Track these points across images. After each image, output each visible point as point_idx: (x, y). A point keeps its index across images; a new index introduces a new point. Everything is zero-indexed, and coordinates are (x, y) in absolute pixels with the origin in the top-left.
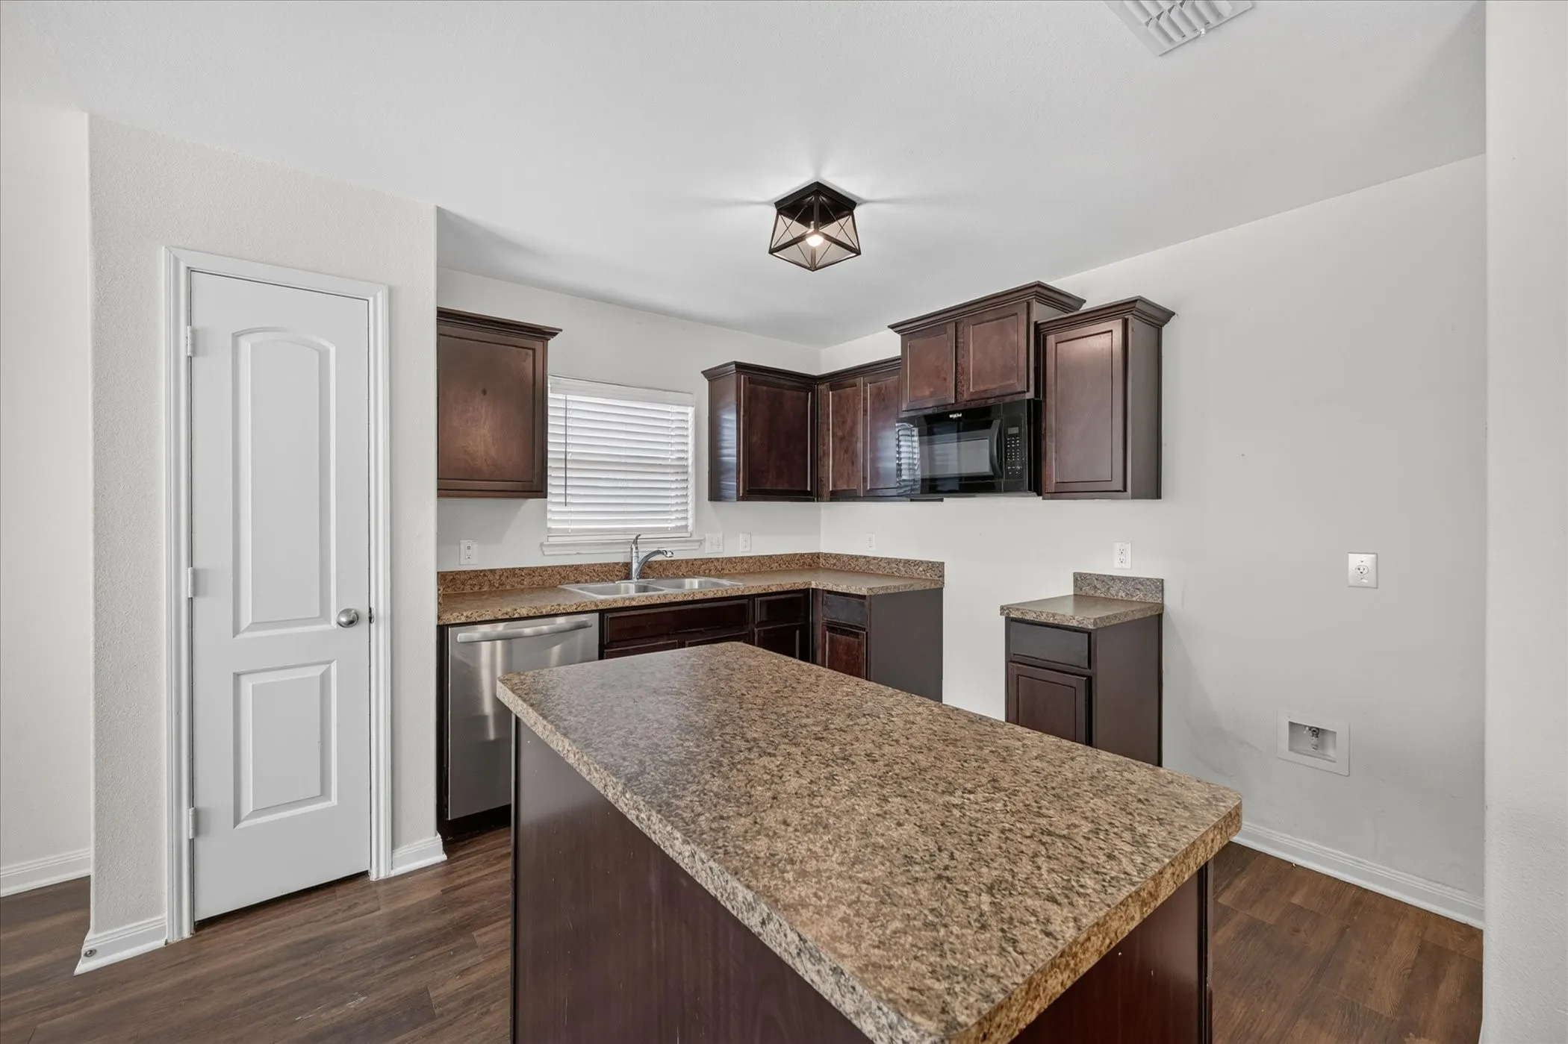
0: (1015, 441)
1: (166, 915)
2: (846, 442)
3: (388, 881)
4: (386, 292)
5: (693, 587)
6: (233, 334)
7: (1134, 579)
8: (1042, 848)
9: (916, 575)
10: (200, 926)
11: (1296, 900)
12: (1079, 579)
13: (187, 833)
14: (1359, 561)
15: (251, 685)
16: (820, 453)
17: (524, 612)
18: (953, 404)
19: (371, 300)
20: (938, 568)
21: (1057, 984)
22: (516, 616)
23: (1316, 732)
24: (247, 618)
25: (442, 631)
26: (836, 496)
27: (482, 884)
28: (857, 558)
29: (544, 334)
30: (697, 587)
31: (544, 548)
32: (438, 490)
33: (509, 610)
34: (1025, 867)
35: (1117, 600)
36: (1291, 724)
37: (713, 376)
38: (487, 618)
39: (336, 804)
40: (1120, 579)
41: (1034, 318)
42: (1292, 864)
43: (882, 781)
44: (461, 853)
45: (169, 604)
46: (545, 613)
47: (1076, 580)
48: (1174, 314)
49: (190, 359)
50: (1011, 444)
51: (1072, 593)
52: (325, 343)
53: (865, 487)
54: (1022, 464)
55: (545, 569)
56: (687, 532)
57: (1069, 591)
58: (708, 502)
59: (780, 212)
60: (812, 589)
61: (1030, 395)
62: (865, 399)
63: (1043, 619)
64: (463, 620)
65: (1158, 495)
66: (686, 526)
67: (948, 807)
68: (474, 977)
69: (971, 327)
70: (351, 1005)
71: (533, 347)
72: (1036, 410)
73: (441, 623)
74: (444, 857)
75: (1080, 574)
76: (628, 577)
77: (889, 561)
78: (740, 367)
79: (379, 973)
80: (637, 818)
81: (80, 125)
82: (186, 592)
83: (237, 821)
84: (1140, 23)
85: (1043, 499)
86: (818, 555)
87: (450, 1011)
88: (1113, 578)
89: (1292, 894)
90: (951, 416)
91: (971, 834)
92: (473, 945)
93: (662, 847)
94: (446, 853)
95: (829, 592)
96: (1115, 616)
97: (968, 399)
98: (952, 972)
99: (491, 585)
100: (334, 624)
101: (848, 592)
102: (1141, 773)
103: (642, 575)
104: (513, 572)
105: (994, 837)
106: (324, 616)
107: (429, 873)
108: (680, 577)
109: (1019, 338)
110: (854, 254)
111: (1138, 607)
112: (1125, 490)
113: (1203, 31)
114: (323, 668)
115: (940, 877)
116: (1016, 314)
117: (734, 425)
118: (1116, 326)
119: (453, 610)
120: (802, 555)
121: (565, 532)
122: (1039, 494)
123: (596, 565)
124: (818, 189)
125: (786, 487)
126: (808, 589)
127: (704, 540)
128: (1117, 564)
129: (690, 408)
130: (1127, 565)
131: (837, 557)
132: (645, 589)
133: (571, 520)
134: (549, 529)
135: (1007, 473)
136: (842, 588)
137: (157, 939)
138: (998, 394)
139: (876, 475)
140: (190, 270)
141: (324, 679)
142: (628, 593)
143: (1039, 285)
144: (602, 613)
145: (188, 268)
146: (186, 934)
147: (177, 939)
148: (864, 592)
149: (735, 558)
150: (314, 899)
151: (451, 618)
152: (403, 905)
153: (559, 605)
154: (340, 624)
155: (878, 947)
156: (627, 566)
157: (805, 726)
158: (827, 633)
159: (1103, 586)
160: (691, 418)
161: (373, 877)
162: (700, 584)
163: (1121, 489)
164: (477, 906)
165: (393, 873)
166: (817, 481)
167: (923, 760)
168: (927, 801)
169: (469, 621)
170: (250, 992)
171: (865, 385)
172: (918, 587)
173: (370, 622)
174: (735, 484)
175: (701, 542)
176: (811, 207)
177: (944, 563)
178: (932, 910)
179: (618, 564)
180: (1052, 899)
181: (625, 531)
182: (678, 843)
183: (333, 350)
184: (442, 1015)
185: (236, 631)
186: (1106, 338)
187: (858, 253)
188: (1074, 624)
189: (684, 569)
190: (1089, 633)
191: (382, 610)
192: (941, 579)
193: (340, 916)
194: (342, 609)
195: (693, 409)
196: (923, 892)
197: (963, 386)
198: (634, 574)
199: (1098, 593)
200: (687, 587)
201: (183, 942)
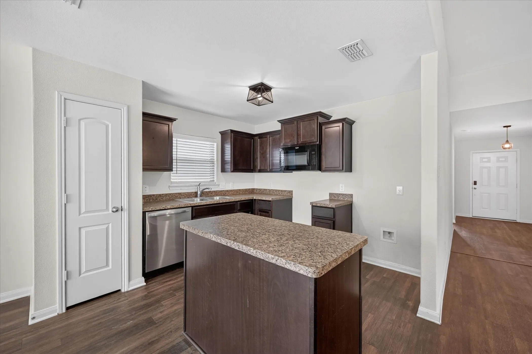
0: (314, 155)
1: (58, 305)
2: (264, 155)
3: (127, 292)
4: (127, 107)
5: (217, 199)
6: (79, 119)
7: (345, 194)
8: (329, 246)
9: (284, 195)
10: (68, 308)
11: (384, 276)
12: (331, 194)
13: (64, 278)
14: (399, 188)
15: (84, 231)
16: (256, 157)
17: (169, 207)
18: (296, 145)
19: (122, 109)
20: (291, 192)
21: (334, 265)
22: (167, 208)
23: (389, 233)
24: (83, 210)
25: (144, 213)
26: (260, 171)
27: (160, 290)
28: (266, 190)
29: (171, 120)
30: (218, 199)
31: (170, 188)
32: (143, 169)
33: (164, 206)
34: (326, 249)
35: (341, 200)
36: (383, 231)
37: (223, 134)
38: (158, 209)
39: (111, 268)
40: (341, 194)
41: (319, 121)
42: (384, 268)
43: (293, 238)
44: (150, 283)
45: (59, 205)
46: (175, 207)
47: (330, 195)
48: (355, 122)
49: (65, 127)
50: (313, 156)
51: (329, 198)
52: (108, 123)
53: (270, 168)
54: (316, 162)
55: (170, 194)
56: (214, 182)
57: (328, 198)
58: (221, 173)
59: (250, 89)
60: (254, 199)
61: (318, 143)
62: (270, 142)
63: (322, 205)
64: (150, 210)
65: (351, 171)
66: (214, 180)
67: (308, 241)
68: (165, 313)
69: (302, 123)
70: (129, 323)
71: (168, 124)
72: (320, 147)
73: (144, 211)
74: (145, 284)
75: (331, 193)
76: (196, 196)
77: (276, 191)
78: (232, 131)
79: (134, 315)
80: (239, 248)
81: (29, 51)
82: (64, 202)
83: (80, 275)
84: (347, 56)
85: (321, 172)
86: (254, 189)
87: (160, 322)
88: (340, 194)
89: (384, 274)
90: (296, 148)
91: (314, 245)
92: (162, 306)
93: (247, 253)
94: (145, 282)
95: (259, 200)
96: (340, 204)
97: (301, 143)
98: (316, 262)
99: (153, 199)
100: (110, 211)
101: (265, 199)
102: (348, 234)
103: (201, 196)
104: (160, 195)
105: (319, 245)
106: (107, 209)
107: (141, 289)
108: (212, 196)
109: (315, 126)
110: (271, 103)
111: (346, 202)
112: (343, 170)
113: (361, 58)
114: (107, 225)
115: (310, 251)
116: (314, 120)
117: (230, 149)
118: (341, 124)
119: (146, 207)
120: (249, 189)
121: (176, 182)
122: (320, 171)
123: (186, 193)
124: (262, 84)
125: (245, 168)
126: (253, 199)
127: (220, 185)
128: (341, 190)
129: (215, 143)
130: (343, 191)
131: (260, 190)
132: (202, 200)
133: (178, 179)
134: (171, 181)
135: (312, 165)
136: (264, 199)
137: (56, 313)
138: (309, 142)
139: (273, 165)
140: (65, 99)
141: (107, 229)
142: (197, 201)
143: (320, 112)
144: (192, 207)
145: (64, 98)
146: (64, 311)
147: (61, 313)
148: (270, 199)
149: (229, 190)
150: (104, 298)
151: (146, 209)
152: (136, 297)
153: (179, 205)
154: (113, 212)
155: (301, 260)
156: (196, 193)
157: (270, 229)
158: (259, 212)
159: (337, 197)
160: (215, 146)
161: (123, 291)
162: (219, 198)
163: (342, 169)
164: (160, 296)
165: (129, 289)
166: (255, 167)
167: (301, 234)
168: (304, 241)
169: (152, 210)
170: (93, 323)
171: (270, 137)
172: (285, 198)
173: (122, 211)
174: (230, 167)
175: (219, 185)
176: (260, 89)
178: (310, 255)
179: (193, 192)
180: (332, 253)
181: (195, 182)
182: (252, 251)
183: (110, 125)
184: (158, 323)
185: (80, 214)
186: (338, 128)
187: (272, 102)
188: (330, 206)
189: (213, 194)
190: (334, 209)
191: (126, 207)
192: (292, 195)
193: (115, 302)
194: (113, 207)
195: (216, 143)
196: (308, 253)
197: (299, 139)
198: (198, 196)
199: (336, 199)
200: (215, 199)
201: (63, 313)
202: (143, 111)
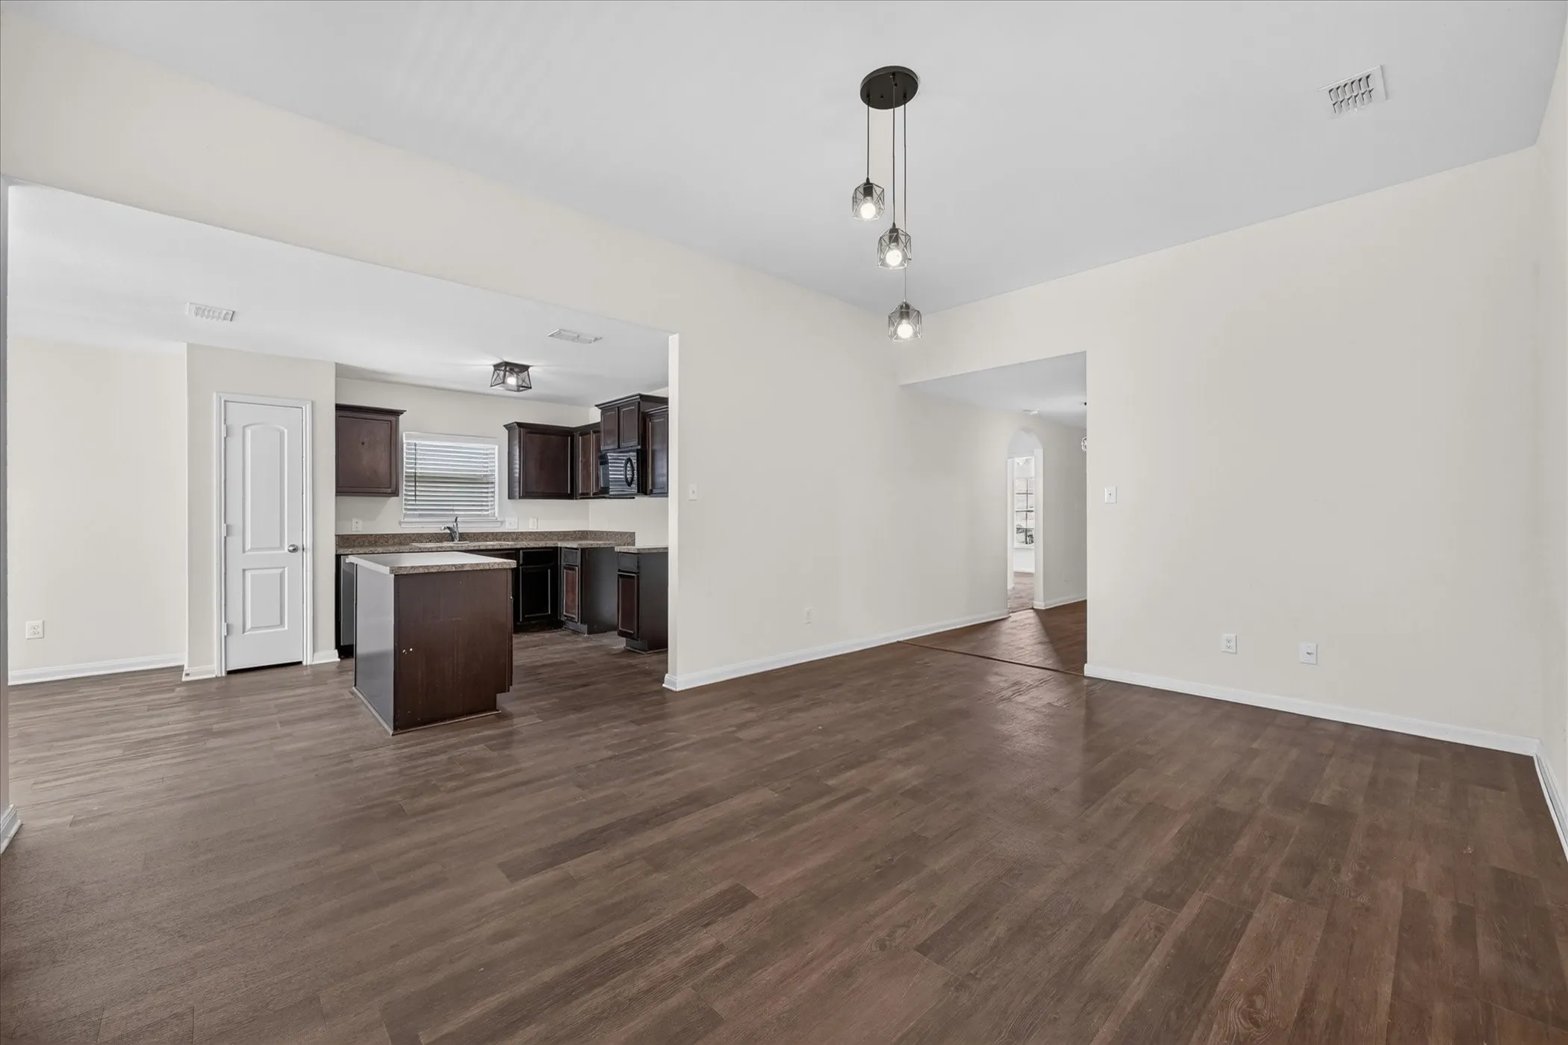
1: (215, 665)
3: (312, 666)
4: (311, 403)
6: (243, 427)
10: (230, 673)
13: (224, 632)
15: (250, 574)
18: (617, 448)
19: (304, 407)
20: (631, 535)
24: (248, 547)
25: (338, 557)
26: (581, 497)
29: (397, 413)
31: (401, 525)
32: (336, 492)
37: (508, 427)
39: (287, 629)
41: (642, 409)
44: (345, 659)
45: (217, 539)
49: (225, 438)
52: (283, 429)
53: (593, 491)
54: (636, 480)
55: (402, 534)
56: (492, 516)
58: (508, 501)
60: (559, 547)
62: (593, 441)
63: (626, 550)
64: (349, 552)
66: (491, 513)
69: (622, 410)
71: (389, 420)
73: (337, 554)
74: (339, 660)
76: (451, 539)
78: (519, 424)
81: (184, 347)
82: (224, 534)
83: (244, 632)
94: (339, 657)
100: (286, 550)
104: (382, 535)
106: (282, 547)
107: (332, 665)
108: (486, 541)
109: (635, 419)
114: (282, 570)
117: (518, 456)
119: (344, 549)
122: (646, 495)
123: (433, 533)
126: (556, 547)
127: (504, 521)
129: (494, 446)
131: (596, 534)
136: (570, 545)
137: (212, 674)
141: (282, 575)
145: (226, 400)
146: (224, 674)
147: (220, 675)
149: (526, 532)
151: (341, 551)
154: (290, 551)
158: (565, 569)
160: (496, 452)
161: (304, 663)
165: (315, 663)
166: (574, 489)
169: (352, 553)
173: (303, 550)
174: (518, 489)
175: (502, 522)
176: (507, 368)
177: (634, 533)
179: (447, 533)
183: (286, 431)
185: (244, 551)
187: (531, 388)
189: (490, 537)
190: (638, 555)
191: (309, 546)
194: (290, 544)
195: (497, 447)
197: (620, 440)
198: (456, 539)
201: (221, 677)
202: (338, 403)
